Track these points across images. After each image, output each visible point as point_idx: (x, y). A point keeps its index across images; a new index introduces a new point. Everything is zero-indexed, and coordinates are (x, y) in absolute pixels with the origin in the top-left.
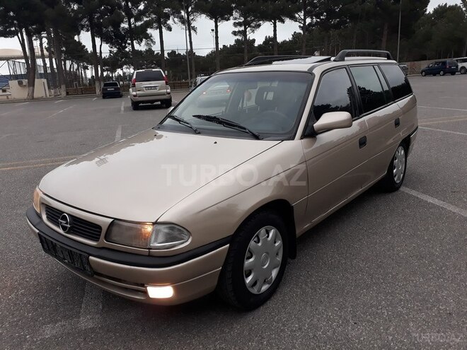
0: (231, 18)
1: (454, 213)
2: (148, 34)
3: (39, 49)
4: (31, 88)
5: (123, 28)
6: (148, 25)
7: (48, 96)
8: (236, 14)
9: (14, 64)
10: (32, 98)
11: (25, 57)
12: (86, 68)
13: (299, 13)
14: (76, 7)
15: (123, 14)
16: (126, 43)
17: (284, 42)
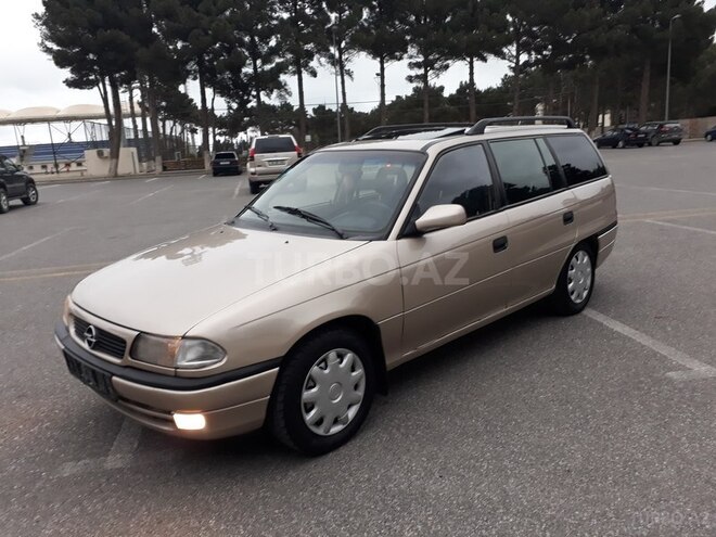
0: (405, 56)
1: (643, 346)
2: (280, 83)
3: (129, 105)
4: (114, 160)
5: (246, 75)
6: (281, 68)
7: (138, 171)
8: (412, 50)
9: (93, 127)
10: (115, 176)
11: (108, 116)
12: (194, 131)
13: (510, 47)
14: (179, 45)
15: (247, 53)
16: (249, 94)
17: (489, 91)
